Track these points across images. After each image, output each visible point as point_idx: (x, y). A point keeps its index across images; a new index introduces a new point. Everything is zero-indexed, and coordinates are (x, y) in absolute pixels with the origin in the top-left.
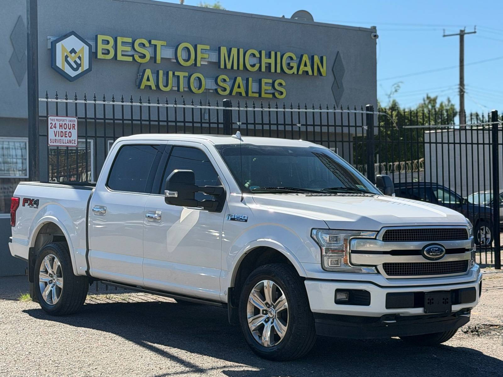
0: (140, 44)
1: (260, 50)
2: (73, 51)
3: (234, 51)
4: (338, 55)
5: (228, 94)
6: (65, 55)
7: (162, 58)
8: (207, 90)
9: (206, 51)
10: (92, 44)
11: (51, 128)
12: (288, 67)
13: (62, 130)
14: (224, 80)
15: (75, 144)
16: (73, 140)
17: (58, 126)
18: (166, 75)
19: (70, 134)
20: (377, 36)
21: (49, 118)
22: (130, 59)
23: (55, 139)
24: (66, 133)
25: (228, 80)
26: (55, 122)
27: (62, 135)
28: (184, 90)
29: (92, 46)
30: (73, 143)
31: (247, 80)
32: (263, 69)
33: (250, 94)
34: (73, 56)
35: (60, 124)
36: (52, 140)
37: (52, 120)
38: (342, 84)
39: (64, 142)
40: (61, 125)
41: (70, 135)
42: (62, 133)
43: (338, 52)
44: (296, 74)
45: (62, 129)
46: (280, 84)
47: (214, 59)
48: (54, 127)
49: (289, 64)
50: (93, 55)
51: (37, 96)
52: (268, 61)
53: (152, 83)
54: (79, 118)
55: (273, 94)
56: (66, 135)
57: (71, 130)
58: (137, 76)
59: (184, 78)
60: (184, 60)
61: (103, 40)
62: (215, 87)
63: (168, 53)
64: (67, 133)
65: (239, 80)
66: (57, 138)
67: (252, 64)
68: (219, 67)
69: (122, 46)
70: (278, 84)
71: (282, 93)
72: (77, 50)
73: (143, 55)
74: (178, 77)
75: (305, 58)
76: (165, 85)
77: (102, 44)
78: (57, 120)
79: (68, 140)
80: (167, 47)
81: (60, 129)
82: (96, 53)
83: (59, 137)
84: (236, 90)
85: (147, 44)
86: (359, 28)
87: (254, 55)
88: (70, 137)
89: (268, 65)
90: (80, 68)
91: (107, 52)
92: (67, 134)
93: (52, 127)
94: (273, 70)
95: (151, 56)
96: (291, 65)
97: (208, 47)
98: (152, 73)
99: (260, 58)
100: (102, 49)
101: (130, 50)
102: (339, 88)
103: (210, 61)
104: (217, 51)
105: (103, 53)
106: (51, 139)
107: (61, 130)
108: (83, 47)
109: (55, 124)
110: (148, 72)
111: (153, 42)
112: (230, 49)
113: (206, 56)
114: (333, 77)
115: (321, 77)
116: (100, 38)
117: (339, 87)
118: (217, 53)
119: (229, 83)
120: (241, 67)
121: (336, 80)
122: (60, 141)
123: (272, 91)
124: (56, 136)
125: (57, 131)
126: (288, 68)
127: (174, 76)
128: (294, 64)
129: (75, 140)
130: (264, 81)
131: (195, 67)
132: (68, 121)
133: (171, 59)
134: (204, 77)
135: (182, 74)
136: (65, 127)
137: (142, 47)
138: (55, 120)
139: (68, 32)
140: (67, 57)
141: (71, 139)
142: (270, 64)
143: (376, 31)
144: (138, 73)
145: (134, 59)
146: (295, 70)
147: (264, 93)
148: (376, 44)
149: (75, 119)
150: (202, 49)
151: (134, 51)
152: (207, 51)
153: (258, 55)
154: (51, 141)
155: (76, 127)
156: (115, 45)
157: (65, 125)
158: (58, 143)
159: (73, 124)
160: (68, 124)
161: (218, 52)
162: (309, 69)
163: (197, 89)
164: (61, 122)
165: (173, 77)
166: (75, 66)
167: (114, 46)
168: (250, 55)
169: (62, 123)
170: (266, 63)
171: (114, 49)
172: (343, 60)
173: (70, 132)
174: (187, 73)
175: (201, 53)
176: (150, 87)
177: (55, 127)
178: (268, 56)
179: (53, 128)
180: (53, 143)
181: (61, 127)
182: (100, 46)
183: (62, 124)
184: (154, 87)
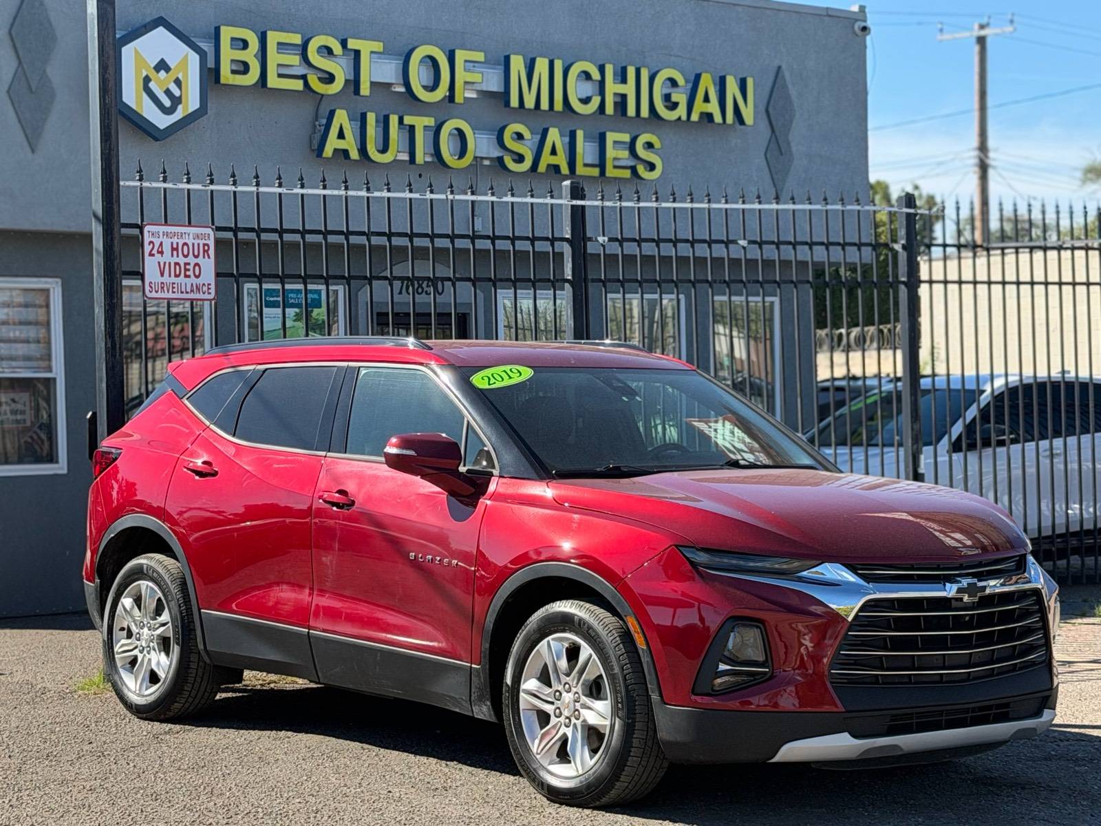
0: (320, 47)
1: (602, 63)
2: (162, 66)
3: (542, 66)
4: (780, 76)
5: (528, 171)
6: (144, 75)
7: (373, 84)
8: (478, 160)
9: (474, 67)
10: (206, 49)
11: (151, 255)
12: (667, 104)
13: (177, 260)
14: (520, 136)
15: (209, 293)
16: (204, 284)
17: (167, 249)
18: (382, 125)
19: (197, 268)
20: (868, 31)
21: (146, 229)
22: (298, 85)
23: (162, 283)
24: (188, 267)
25: (527, 134)
26: (161, 239)
27: (178, 273)
28: (425, 162)
29: (206, 53)
30: (204, 293)
31: (573, 135)
32: (610, 109)
33: (580, 170)
34: (162, 78)
35: (172, 243)
36: (153, 286)
37: (153, 234)
38: (789, 144)
39: (183, 290)
40: (175, 246)
41: (197, 273)
42: (178, 267)
43: (779, 68)
44: (684, 121)
45: (178, 256)
46: (649, 145)
47: (494, 85)
48: (158, 252)
49: (667, 97)
50: (211, 75)
51: (115, 175)
52: (621, 89)
53: (350, 144)
54: (219, 229)
55: (634, 170)
56: (188, 273)
57: (200, 260)
58: (315, 126)
59: (425, 130)
60: (425, 87)
61: (233, 39)
62: (496, 153)
63: (388, 72)
64: (191, 267)
65: (554, 135)
66: (166, 279)
67: (584, 96)
68: (507, 104)
69: (278, 53)
70: (643, 145)
71: (652, 167)
72: (172, 65)
73: (327, 76)
74: (412, 129)
75: (707, 82)
76: (381, 148)
77: (232, 48)
78: (166, 234)
79: (192, 285)
80: (383, 56)
81: (172, 256)
82: (216, 71)
83: (170, 276)
84: (546, 159)
85: (337, 49)
86: (827, 9)
87: (587, 76)
88: (197, 277)
89: (619, 99)
90: (180, 107)
91: (242, 68)
92: (189, 270)
93: (153, 252)
94: (631, 111)
95: (347, 78)
96: (674, 98)
97: (480, 56)
98: (350, 120)
99: (602, 83)
100: (232, 61)
101: (298, 63)
102: (782, 154)
103: (485, 89)
104: (499, 65)
105: (233, 72)
106: (151, 282)
107: (175, 259)
108: (187, 55)
109: (161, 244)
110: (341, 117)
111: (352, 44)
112: (533, 61)
113: (476, 77)
114: (769, 127)
115: (742, 127)
116: (227, 33)
117: (783, 151)
118: (500, 71)
119: (529, 143)
120: (558, 106)
121: (776, 136)
122: (173, 288)
123: (631, 163)
124: (162, 275)
125: (165, 263)
126: (667, 107)
127: (401, 126)
128: (680, 97)
129: (209, 284)
130: (611, 137)
131: (451, 104)
132: (191, 236)
133: (393, 84)
134: (473, 129)
135: (421, 122)
136: (186, 253)
137: (326, 55)
138: (161, 234)
139: (148, 20)
140: (147, 80)
141: (200, 281)
142: (624, 97)
143: (866, 17)
144: (316, 118)
145: (306, 84)
146: (681, 111)
147: (611, 167)
148: (865, 47)
149: (209, 231)
150: (466, 61)
151: (306, 66)
152: (476, 64)
153: (596, 75)
154: (151, 287)
155: (212, 252)
156: (262, 51)
157: (185, 248)
158: (168, 292)
159: (204, 245)
160: (193, 244)
161: (503, 67)
162: (713, 107)
163: (456, 158)
164: (175, 240)
165: (399, 128)
166: (167, 103)
167: (260, 53)
168: (578, 76)
169: (178, 241)
170: (615, 94)
171: (260, 59)
172: (790, 86)
173: (197, 264)
174: (432, 120)
175: (465, 70)
176: (345, 153)
177: (161, 253)
178: (620, 78)
179: (156, 255)
180: (157, 292)
181: (175, 253)
182: (228, 55)
183: (177, 243)
184: (354, 155)
